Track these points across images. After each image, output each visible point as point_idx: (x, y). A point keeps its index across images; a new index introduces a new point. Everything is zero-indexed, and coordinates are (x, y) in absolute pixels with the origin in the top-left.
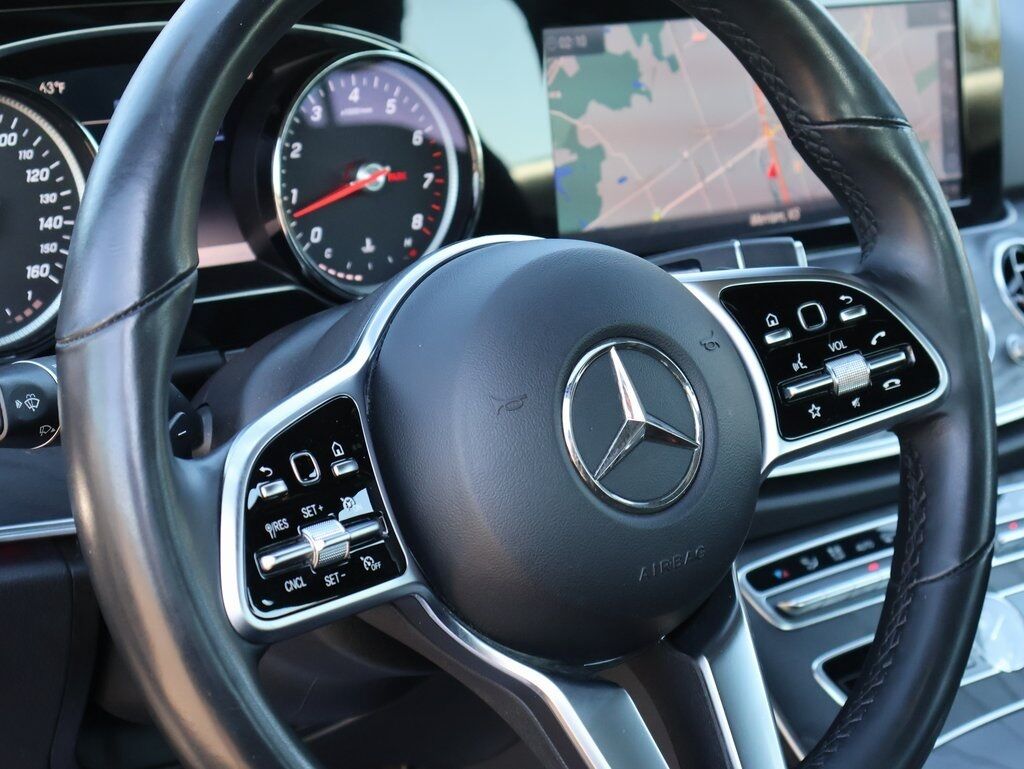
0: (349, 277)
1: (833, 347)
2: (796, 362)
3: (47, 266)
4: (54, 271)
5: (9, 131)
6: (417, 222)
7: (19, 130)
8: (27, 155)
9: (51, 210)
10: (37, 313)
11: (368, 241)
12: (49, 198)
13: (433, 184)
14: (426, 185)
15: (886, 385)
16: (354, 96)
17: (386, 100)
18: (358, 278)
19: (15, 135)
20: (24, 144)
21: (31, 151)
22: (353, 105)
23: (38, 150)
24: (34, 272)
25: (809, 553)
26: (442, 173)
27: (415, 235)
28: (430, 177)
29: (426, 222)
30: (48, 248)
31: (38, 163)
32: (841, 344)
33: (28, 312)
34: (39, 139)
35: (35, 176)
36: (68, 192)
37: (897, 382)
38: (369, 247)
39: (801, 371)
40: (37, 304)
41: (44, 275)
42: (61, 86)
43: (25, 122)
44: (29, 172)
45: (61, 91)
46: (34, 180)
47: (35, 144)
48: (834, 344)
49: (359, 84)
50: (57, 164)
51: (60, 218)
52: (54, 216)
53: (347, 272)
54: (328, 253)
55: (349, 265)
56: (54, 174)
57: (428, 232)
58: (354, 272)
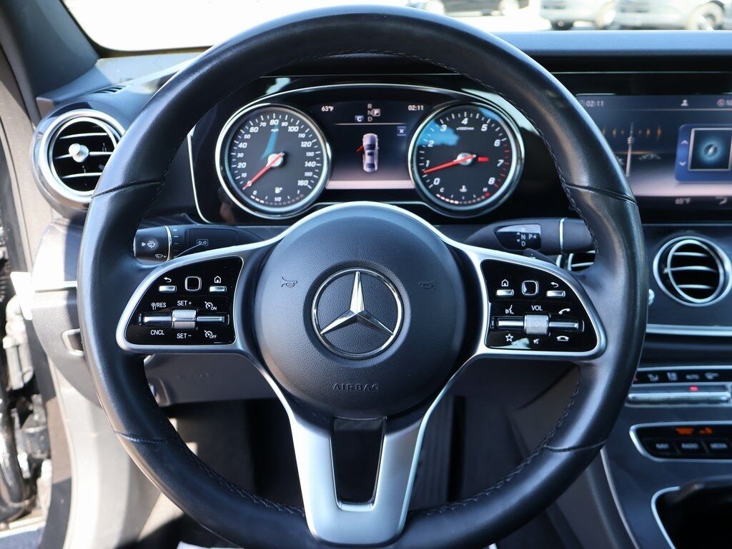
0: (452, 201)
1: (534, 308)
2: (508, 309)
3: (307, 181)
4: (310, 183)
5: (295, 126)
6: (492, 181)
7: (299, 125)
8: (302, 136)
9: (311, 159)
10: (301, 199)
11: (464, 187)
12: (310, 154)
13: (503, 165)
14: (499, 165)
15: (559, 338)
16: (465, 121)
17: (482, 125)
18: (457, 202)
19: (298, 127)
20: (301, 131)
21: (304, 135)
22: (463, 125)
23: (307, 134)
24: (301, 183)
25: (654, 373)
26: (509, 161)
27: (490, 187)
28: (501, 161)
29: (496, 182)
30: (308, 174)
31: (306, 139)
32: (540, 308)
33: (297, 198)
34: (308, 130)
35: (305, 144)
36: (319, 152)
37: (567, 338)
38: (464, 189)
39: (509, 314)
40: (302, 196)
41: (306, 185)
42: (332, 108)
43: (302, 122)
44: (302, 143)
45: (331, 110)
46: (304, 146)
47: (306, 131)
48: (535, 307)
49: (468, 116)
50: (315, 140)
51: (315, 162)
52: (312, 161)
53: (450, 199)
54: (442, 190)
55: (452, 196)
56: (314, 144)
57: (496, 186)
58: (454, 199)
